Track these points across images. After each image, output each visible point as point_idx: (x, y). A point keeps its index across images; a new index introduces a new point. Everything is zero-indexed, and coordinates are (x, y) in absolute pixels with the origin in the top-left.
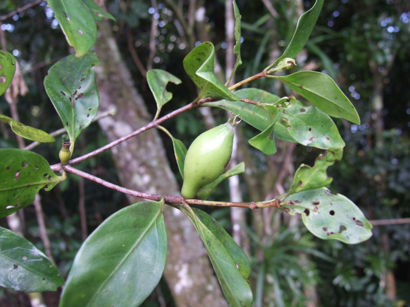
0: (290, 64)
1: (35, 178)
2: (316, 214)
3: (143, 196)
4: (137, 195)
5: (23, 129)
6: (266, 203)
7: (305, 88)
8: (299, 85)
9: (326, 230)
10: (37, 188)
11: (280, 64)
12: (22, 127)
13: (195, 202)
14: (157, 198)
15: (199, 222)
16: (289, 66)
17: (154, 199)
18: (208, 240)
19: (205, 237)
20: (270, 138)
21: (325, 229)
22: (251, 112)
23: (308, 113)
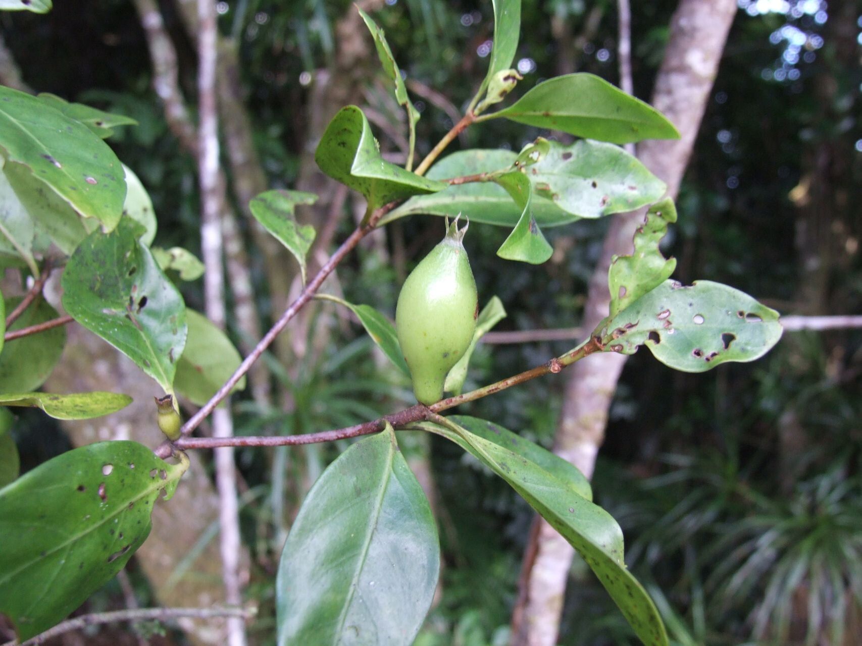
0: (510, 81)
1: (136, 487)
2: (672, 332)
3: (348, 435)
4: (337, 438)
5: (64, 404)
6: (577, 351)
7: (555, 113)
8: (543, 112)
9: (701, 354)
10: (147, 503)
11: (492, 89)
12: (60, 400)
13: (447, 404)
14: (375, 427)
15: (470, 436)
16: (509, 86)
17: (370, 431)
18: (500, 462)
19: (493, 459)
20: (532, 232)
21: (698, 353)
22: (471, 199)
23: (578, 156)
